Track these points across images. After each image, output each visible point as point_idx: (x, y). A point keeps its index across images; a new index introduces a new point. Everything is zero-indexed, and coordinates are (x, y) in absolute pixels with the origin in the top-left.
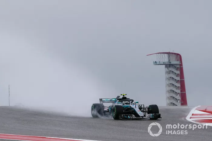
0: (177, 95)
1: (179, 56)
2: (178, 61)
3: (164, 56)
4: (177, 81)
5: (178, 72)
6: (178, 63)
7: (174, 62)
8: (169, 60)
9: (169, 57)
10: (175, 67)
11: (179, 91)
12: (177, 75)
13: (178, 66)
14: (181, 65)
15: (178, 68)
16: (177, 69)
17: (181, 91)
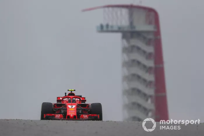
0: (147, 100)
1: (152, 14)
2: (150, 23)
3: (119, 13)
4: (148, 70)
5: (150, 49)
6: (151, 28)
7: (142, 26)
8: (131, 23)
9: (131, 15)
10: (145, 38)
11: (150, 91)
12: (149, 56)
13: (151, 36)
14: (157, 33)
15: (150, 40)
16: (148, 42)
17: (157, 91)
